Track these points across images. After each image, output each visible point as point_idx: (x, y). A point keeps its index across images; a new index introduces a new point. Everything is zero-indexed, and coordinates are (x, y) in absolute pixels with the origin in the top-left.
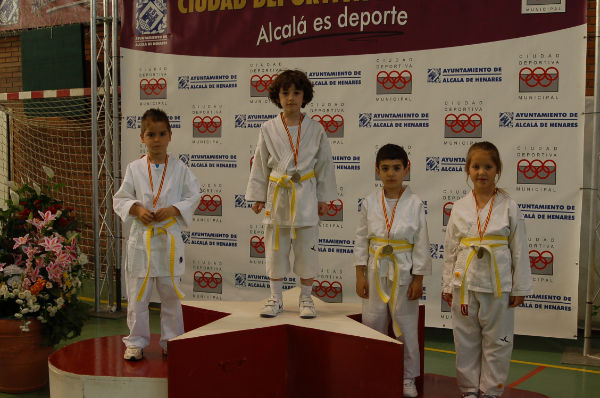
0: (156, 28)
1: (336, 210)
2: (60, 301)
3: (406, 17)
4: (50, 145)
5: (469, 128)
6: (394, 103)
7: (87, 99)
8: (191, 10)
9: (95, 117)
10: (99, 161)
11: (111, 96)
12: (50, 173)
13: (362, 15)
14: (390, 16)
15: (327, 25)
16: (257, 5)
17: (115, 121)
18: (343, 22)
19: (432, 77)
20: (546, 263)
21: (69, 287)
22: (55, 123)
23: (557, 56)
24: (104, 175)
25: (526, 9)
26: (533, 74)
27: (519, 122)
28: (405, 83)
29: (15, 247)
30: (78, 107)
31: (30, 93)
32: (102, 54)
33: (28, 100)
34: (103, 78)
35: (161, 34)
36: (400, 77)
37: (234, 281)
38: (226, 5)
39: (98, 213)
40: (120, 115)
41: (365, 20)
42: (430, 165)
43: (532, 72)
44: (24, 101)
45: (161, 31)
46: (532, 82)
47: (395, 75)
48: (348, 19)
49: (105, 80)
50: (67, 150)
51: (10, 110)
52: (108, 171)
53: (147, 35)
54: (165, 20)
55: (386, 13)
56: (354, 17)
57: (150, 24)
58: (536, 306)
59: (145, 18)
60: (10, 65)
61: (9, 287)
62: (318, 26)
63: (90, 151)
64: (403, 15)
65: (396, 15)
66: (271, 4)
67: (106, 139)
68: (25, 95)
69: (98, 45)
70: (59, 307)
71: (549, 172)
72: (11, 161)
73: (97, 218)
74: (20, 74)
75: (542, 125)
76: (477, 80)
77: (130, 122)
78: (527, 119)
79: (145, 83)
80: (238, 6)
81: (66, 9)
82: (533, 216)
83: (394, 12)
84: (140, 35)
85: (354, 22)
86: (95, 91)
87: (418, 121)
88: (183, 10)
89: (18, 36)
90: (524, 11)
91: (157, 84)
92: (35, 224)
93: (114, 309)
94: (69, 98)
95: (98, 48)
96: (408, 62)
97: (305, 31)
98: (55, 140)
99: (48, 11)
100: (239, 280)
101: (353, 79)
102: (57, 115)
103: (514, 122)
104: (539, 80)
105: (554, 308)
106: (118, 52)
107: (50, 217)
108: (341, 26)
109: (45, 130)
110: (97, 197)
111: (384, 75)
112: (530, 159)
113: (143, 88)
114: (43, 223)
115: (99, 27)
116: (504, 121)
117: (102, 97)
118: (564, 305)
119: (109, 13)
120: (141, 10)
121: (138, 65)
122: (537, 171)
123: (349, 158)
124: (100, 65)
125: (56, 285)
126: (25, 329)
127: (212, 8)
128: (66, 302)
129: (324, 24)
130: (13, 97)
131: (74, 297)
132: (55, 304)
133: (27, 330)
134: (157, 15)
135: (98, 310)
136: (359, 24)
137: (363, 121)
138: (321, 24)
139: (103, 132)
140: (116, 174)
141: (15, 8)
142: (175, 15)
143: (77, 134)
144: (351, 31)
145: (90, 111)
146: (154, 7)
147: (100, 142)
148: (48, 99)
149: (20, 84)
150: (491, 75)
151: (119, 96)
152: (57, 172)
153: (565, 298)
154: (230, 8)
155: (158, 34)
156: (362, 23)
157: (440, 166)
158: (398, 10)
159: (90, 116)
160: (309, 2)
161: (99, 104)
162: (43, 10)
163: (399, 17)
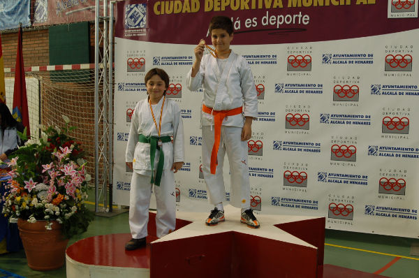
0: (139, 25)
1: (258, 148)
2: (74, 209)
3: (308, 19)
4: (67, 101)
5: (350, 95)
6: (299, 77)
7: (91, 71)
8: (163, 13)
9: (97, 83)
10: (100, 112)
11: (108, 69)
12: (67, 119)
13: (279, 17)
14: (297, 18)
15: (255, 24)
16: (207, 9)
17: (110, 86)
18: (265, 22)
19: (325, 59)
20: (401, 187)
21: (80, 199)
22: (70, 86)
23: (412, 47)
24: (102, 121)
25: (390, 15)
26: (394, 59)
27: (384, 91)
28: (307, 63)
29: (43, 171)
30: (86, 77)
31: (54, 66)
32: (102, 41)
33: (53, 71)
34: (103, 57)
35: (142, 28)
36: (303, 59)
37: (188, 193)
38: (186, 9)
39: (98, 146)
40: (114, 81)
41: (281, 21)
42: (323, 119)
43: (394, 58)
44: (50, 71)
45: (142, 27)
46: (394, 64)
47: (300, 58)
48: (268, 20)
49: (104, 59)
50: (77, 105)
51: (41, 77)
52: (105, 119)
53: (133, 29)
54: (145, 19)
55: (295, 16)
56: (273, 18)
57: (135, 22)
58: (393, 216)
59: (131, 17)
60: (42, 48)
61: (39, 199)
62: (248, 25)
63: (93, 105)
64: (306, 18)
65: (302, 18)
66: (216, 9)
67: (104, 98)
68: (51, 68)
69: (100, 35)
70: (73, 212)
71: (404, 126)
72: (41, 111)
73: (97, 150)
74: (48, 55)
75: (400, 94)
76: (356, 62)
77: (120, 87)
78: (390, 90)
79: (131, 60)
80: (195, 10)
81: (79, 12)
82: (393, 155)
83: (300, 16)
84: (128, 29)
85: (273, 22)
86: (97, 66)
87: (316, 89)
88: (157, 13)
89: (47, 29)
90: (389, 16)
91: (139, 62)
92: (57, 155)
93: (108, 210)
94: (80, 70)
95: (100, 38)
96: (309, 50)
97: (239, 27)
98: (70, 97)
99: (67, 13)
100: (191, 193)
101: (271, 60)
102: (72, 81)
103: (381, 91)
104: (398, 63)
105: (405, 217)
106: (113, 40)
107: (68, 151)
108: (264, 24)
109: (63, 91)
110: (97, 136)
111: (293, 58)
112: (392, 116)
113: (129, 64)
114: (62, 155)
115: (101, 24)
116: (374, 90)
117: (102, 70)
118: (412, 216)
119: (108, 14)
120: (129, 12)
121: (126, 49)
122: (396, 124)
123: (268, 113)
124: (101, 49)
125: (71, 198)
126: (49, 228)
127: (176, 11)
128: (78, 210)
129: (252, 23)
130: (43, 69)
131: (83, 205)
132: (70, 211)
133: (50, 229)
134: (140, 16)
135: (97, 211)
136: (276, 23)
137: (278, 89)
138: (250, 23)
139: (102, 92)
140: (110, 121)
141: (45, 11)
142: (151, 16)
143: (84, 94)
144: (271, 28)
145: (94, 79)
146: (137, 10)
147: (100, 99)
148: (66, 71)
149: (48, 60)
150: (366, 59)
151: (113, 69)
152: (71, 119)
153: (413, 211)
154: (189, 11)
155: (140, 28)
156: (278, 22)
157: (330, 120)
158: (303, 15)
159: (94, 82)
160: (242, 8)
161: (100, 74)
162: (63, 13)
163: (304, 19)
